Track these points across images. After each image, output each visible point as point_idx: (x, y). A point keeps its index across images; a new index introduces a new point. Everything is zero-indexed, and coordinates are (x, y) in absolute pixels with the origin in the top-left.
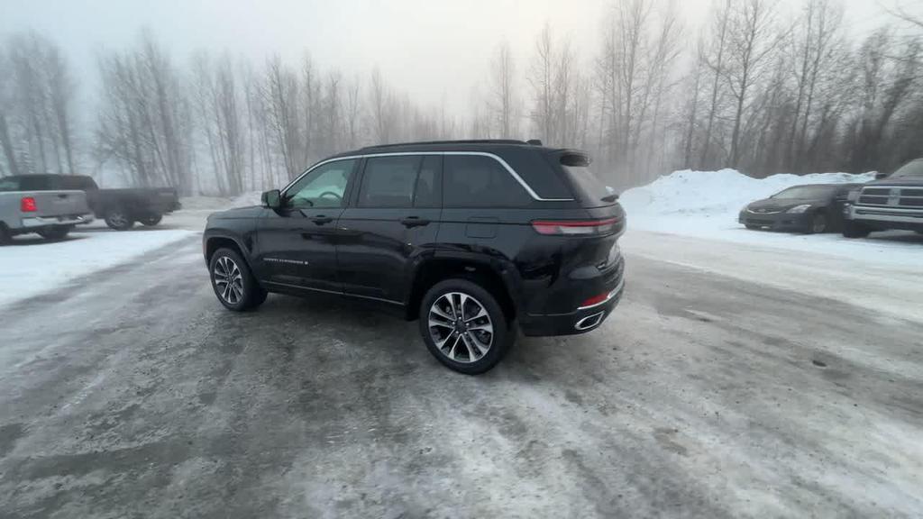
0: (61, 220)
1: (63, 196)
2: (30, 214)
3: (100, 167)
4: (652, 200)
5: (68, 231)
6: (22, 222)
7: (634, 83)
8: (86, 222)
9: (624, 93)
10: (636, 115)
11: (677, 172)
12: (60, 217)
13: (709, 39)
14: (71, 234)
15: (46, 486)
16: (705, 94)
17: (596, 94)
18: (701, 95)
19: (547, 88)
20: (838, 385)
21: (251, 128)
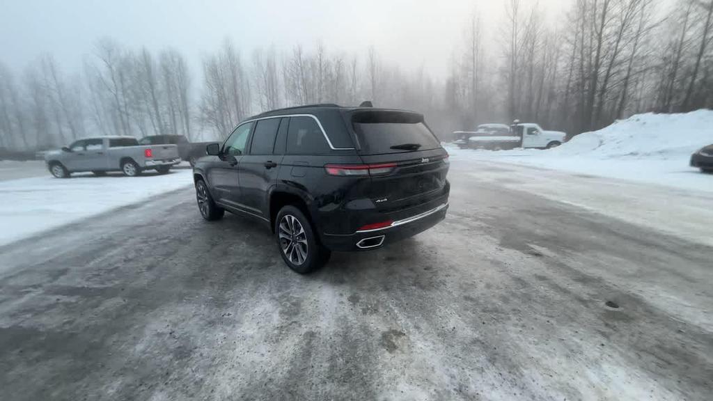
0: (164, 162)
1: (165, 148)
2: (148, 159)
3: (202, 129)
4: (601, 143)
5: (170, 168)
6: (145, 163)
7: (607, 31)
8: (177, 163)
9: (596, 42)
10: (606, 61)
11: (635, 115)
12: (163, 161)
14: (171, 170)
15: (53, 299)
18: (690, 34)
19: (513, 46)
20: (607, 325)
21: (286, 98)
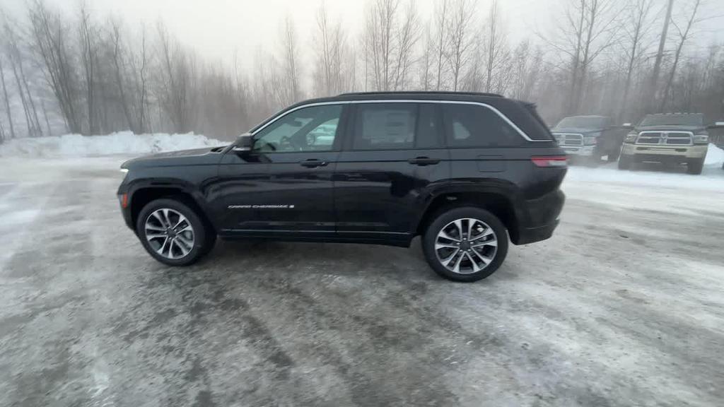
13: (434, 30)
16: (433, 69)
17: (360, 63)
